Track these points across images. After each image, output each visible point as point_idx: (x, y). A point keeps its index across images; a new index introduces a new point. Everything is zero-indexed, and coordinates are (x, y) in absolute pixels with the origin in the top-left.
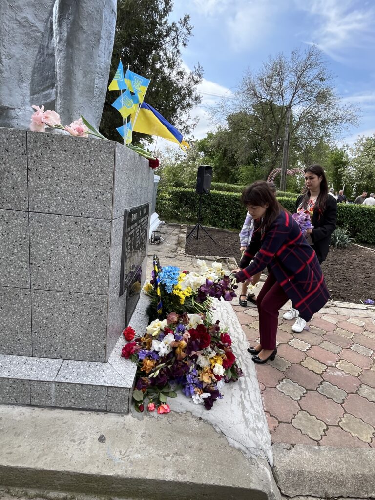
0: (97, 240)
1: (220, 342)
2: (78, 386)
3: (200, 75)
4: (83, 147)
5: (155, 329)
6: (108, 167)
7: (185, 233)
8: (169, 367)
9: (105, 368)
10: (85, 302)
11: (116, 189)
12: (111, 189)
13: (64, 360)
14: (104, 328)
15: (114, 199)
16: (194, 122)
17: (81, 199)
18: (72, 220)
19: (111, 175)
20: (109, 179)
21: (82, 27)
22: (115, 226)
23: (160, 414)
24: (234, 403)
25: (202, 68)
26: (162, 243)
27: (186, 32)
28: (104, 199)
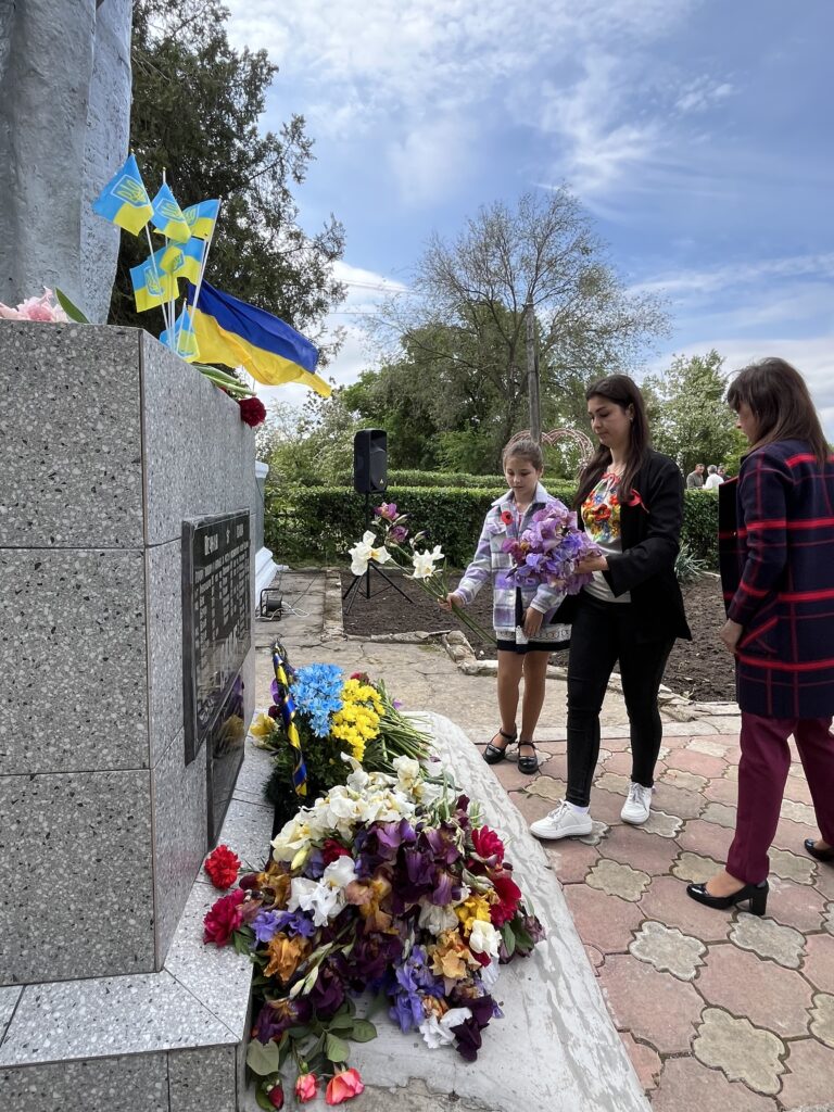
0: (106, 610)
1: (473, 854)
2: (72, 1066)
3: (338, 242)
4: (44, 350)
5: (295, 846)
6: (123, 401)
7: (338, 587)
8: (346, 950)
9: (157, 991)
10: (79, 799)
11: (151, 462)
12: (135, 461)
13: (25, 985)
14: (146, 868)
15: (148, 490)
16: (335, 340)
17: (49, 496)
18: (24, 558)
19: (133, 421)
20: (129, 435)
21: (34, 70)
22: (157, 566)
23: (335, 1104)
24: (535, 1023)
25: (341, 225)
26: (288, 616)
27: (298, 151)
28: (119, 491)
